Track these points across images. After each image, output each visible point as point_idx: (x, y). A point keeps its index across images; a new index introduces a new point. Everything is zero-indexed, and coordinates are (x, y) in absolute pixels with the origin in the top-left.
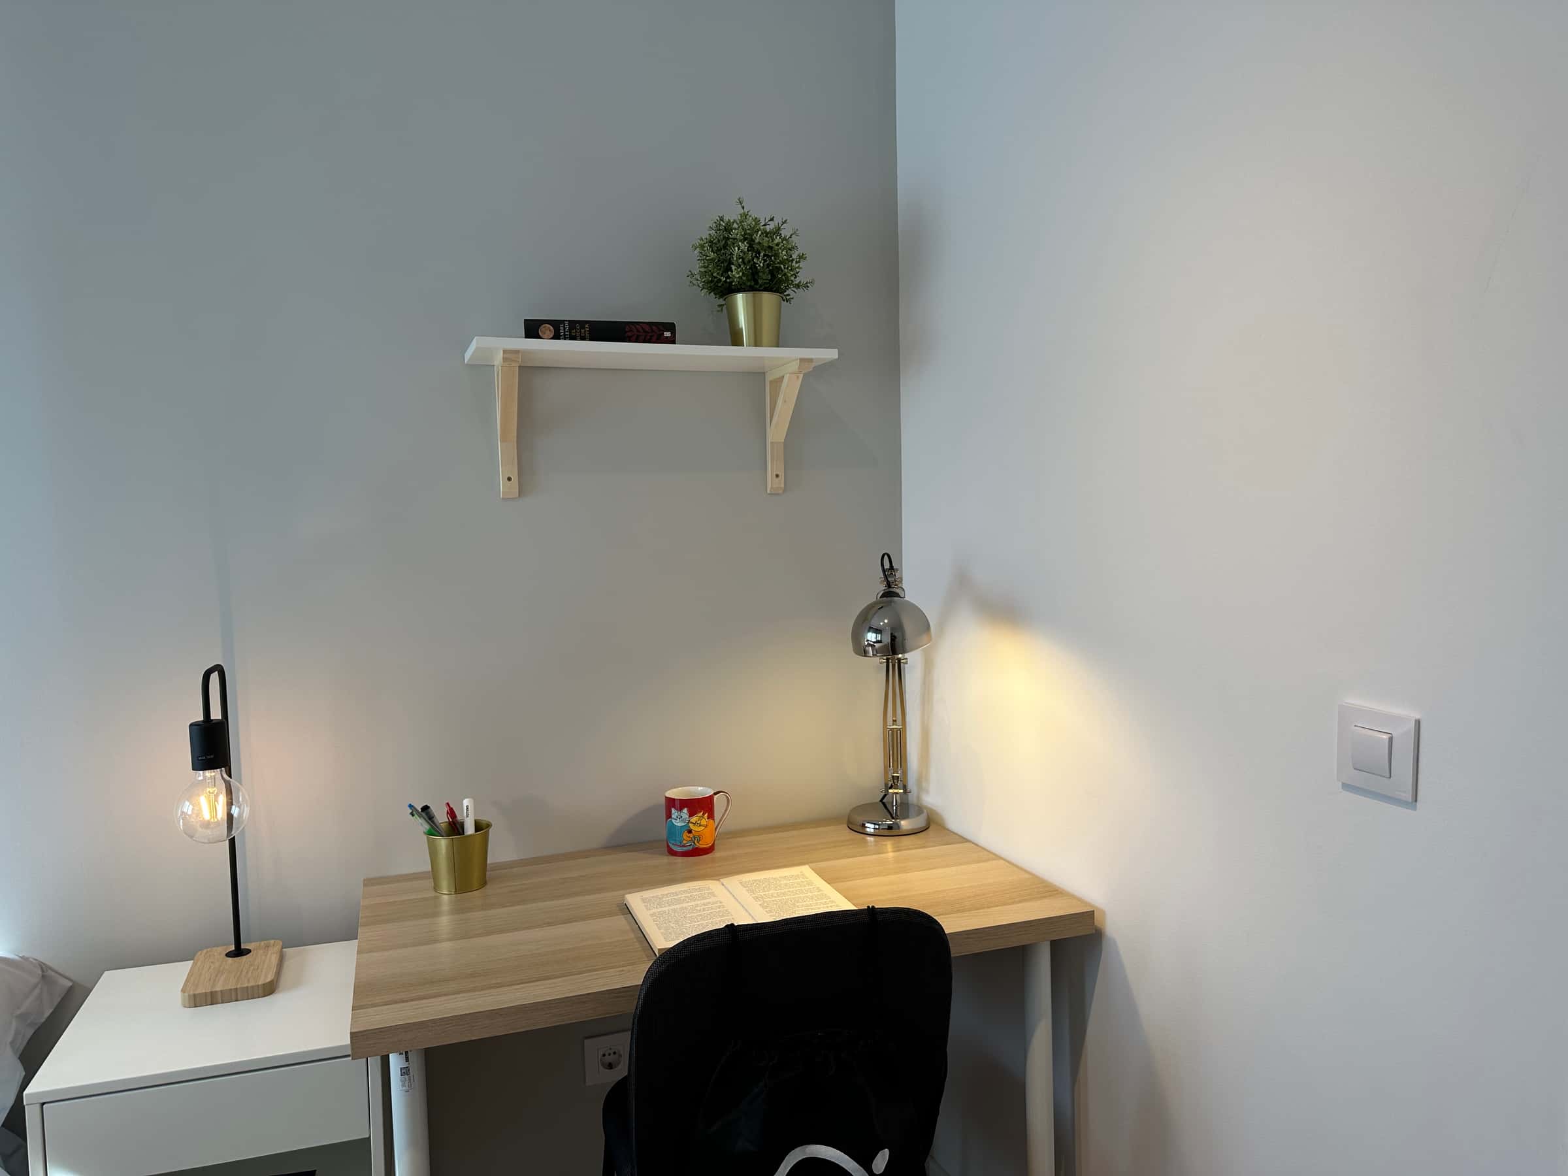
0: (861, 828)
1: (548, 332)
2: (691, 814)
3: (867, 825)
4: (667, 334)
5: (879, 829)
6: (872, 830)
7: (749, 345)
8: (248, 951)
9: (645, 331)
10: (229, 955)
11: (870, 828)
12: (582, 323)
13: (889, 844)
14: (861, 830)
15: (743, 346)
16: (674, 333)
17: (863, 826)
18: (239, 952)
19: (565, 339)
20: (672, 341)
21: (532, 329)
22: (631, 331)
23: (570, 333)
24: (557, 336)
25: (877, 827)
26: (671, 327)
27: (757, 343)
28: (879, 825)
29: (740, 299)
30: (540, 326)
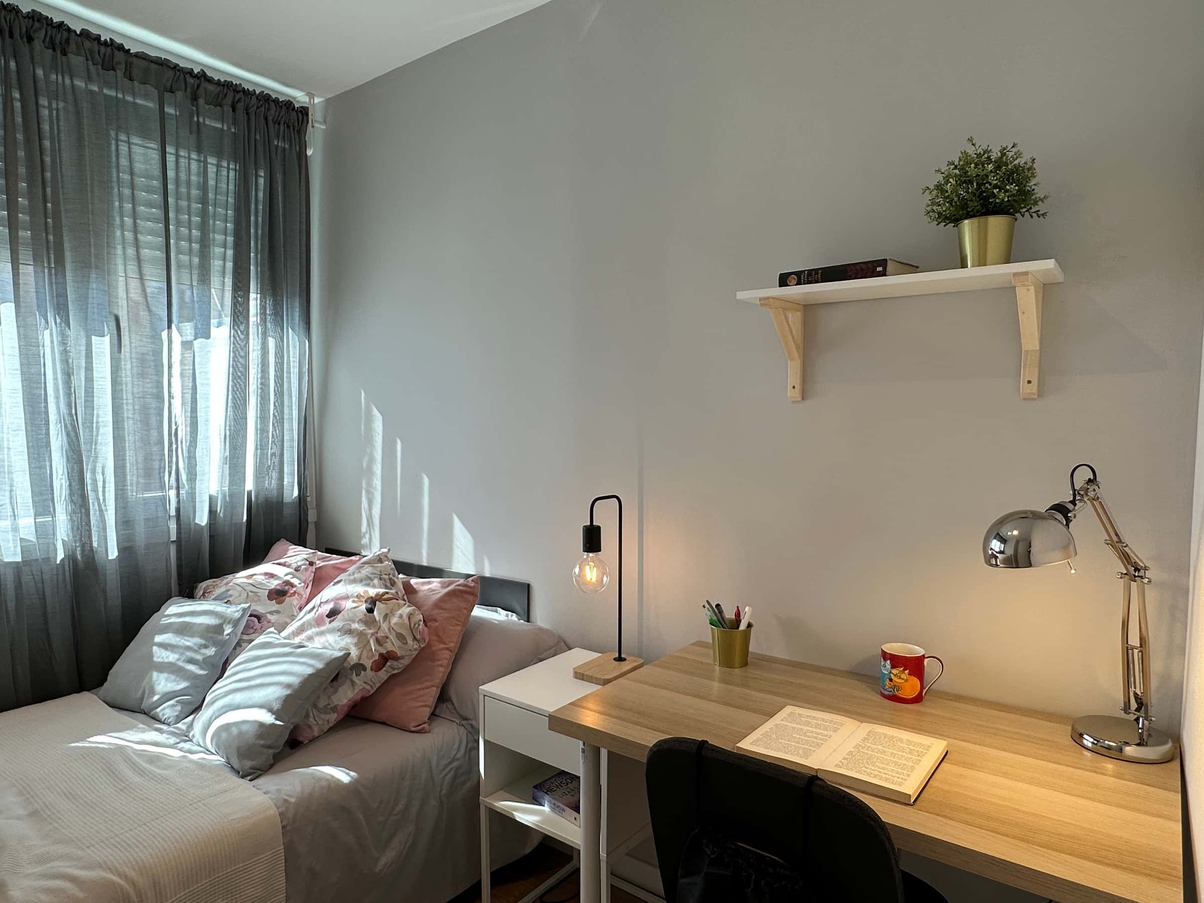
0: (1078, 736)
1: (793, 281)
2: (893, 667)
3: (1085, 736)
4: (879, 269)
5: (1096, 744)
6: (1090, 745)
7: (973, 266)
8: (625, 660)
9: (862, 270)
10: (615, 659)
11: (1088, 741)
12: (816, 270)
13: (1110, 766)
14: (1078, 738)
15: (967, 267)
16: (885, 268)
17: (1081, 735)
18: (620, 659)
19: (804, 284)
20: (883, 274)
21: (784, 280)
22: (852, 270)
23: (808, 279)
24: (798, 283)
25: (1096, 742)
26: (883, 263)
27: (982, 261)
28: (1098, 741)
29: (967, 226)
30: (788, 277)
